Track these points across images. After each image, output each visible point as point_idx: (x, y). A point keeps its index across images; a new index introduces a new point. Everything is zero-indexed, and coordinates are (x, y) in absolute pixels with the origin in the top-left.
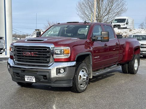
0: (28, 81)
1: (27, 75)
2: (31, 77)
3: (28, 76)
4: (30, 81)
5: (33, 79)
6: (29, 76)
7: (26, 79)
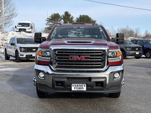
0: (76, 90)
2: (80, 84)
3: (76, 85)
4: (79, 90)
5: (84, 87)
6: (79, 84)
7: (74, 87)
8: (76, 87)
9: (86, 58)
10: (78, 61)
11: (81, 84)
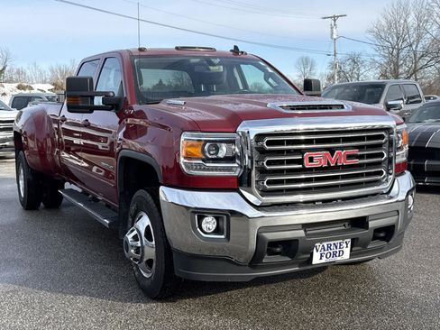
0: (324, 260)
1: (321, 241)
2: (335, 242)
3: (325, 244)
4: (331, 259)
5: (345, 249)
6: (332, 243)
7: (319, 253)
8: (326, 252)
9: (349, 157)
10: (329, 169)
11: (339, 241)
